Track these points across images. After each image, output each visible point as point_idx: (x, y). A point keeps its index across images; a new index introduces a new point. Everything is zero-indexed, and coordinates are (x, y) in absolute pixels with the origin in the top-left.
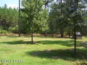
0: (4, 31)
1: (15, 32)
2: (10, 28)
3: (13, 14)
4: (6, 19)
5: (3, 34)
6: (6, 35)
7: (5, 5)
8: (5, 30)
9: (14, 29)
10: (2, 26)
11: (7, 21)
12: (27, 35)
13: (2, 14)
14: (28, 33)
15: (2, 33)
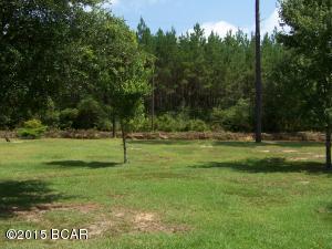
0: (193, 123)
1: (235, 126)
2: (217, 111)
3: (227, 60)
4: (200, 79)
5: (192, 133)
6: (202, 138)
7: (197, 27)
8: (198, 121)
9: (230, 113)
10: (186, 106)
11: (206, 87)
12: (281, 138)
13: (186, 60)
14: (284, 131)
15: (186, 129)
